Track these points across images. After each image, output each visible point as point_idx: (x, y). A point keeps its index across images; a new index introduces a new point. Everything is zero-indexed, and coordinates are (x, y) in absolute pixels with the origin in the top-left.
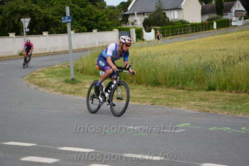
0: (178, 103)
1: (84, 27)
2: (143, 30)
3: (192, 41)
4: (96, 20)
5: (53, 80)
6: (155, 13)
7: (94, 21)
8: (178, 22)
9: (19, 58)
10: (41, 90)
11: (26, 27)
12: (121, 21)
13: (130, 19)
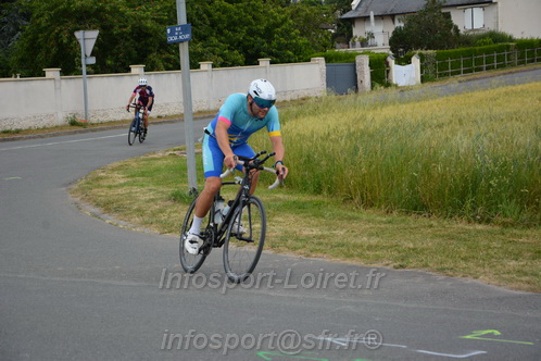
0: (471, 264)
1: (236, 52)
2: (389, 59)
3: (519, 87)
4: (268, 34)
5: (144, 194)
6: (423, 13)
7: (262, 36)
8: (483, 37)
9: (70, 133)
10: (110, 219)
11: (89, 54)
12: (335, 36)
13: (359, 31)
